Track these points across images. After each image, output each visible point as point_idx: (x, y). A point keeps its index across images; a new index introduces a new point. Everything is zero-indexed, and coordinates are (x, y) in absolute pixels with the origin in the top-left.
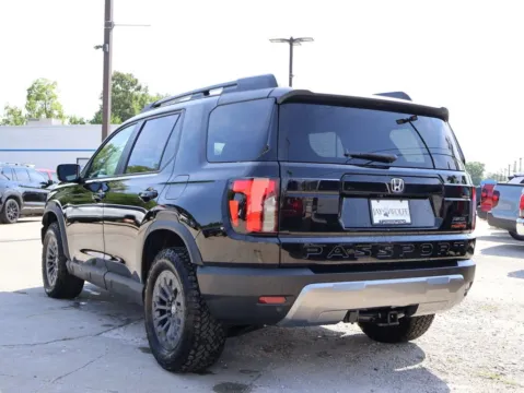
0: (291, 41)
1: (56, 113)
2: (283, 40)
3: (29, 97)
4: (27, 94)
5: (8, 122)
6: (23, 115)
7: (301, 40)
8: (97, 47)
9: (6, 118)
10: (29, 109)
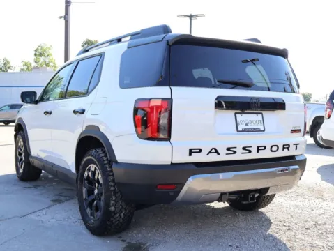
0: (191, 17)
1: (51, 64)
2: (186, 16)
3: (35, 55)
4: (34, 52)
5: (23, 70)
6: (33, 66)
7: (196, 16)
8: (61, 17)
9: (22, 68)
10: (36, 62)
